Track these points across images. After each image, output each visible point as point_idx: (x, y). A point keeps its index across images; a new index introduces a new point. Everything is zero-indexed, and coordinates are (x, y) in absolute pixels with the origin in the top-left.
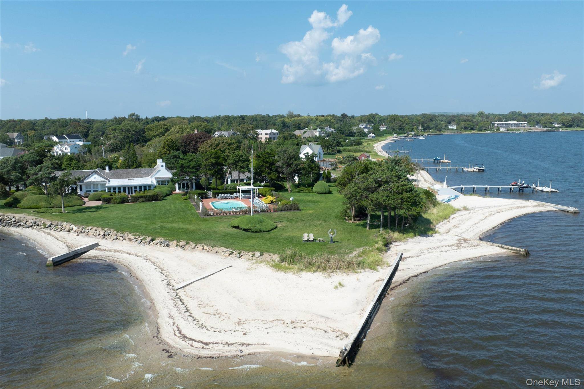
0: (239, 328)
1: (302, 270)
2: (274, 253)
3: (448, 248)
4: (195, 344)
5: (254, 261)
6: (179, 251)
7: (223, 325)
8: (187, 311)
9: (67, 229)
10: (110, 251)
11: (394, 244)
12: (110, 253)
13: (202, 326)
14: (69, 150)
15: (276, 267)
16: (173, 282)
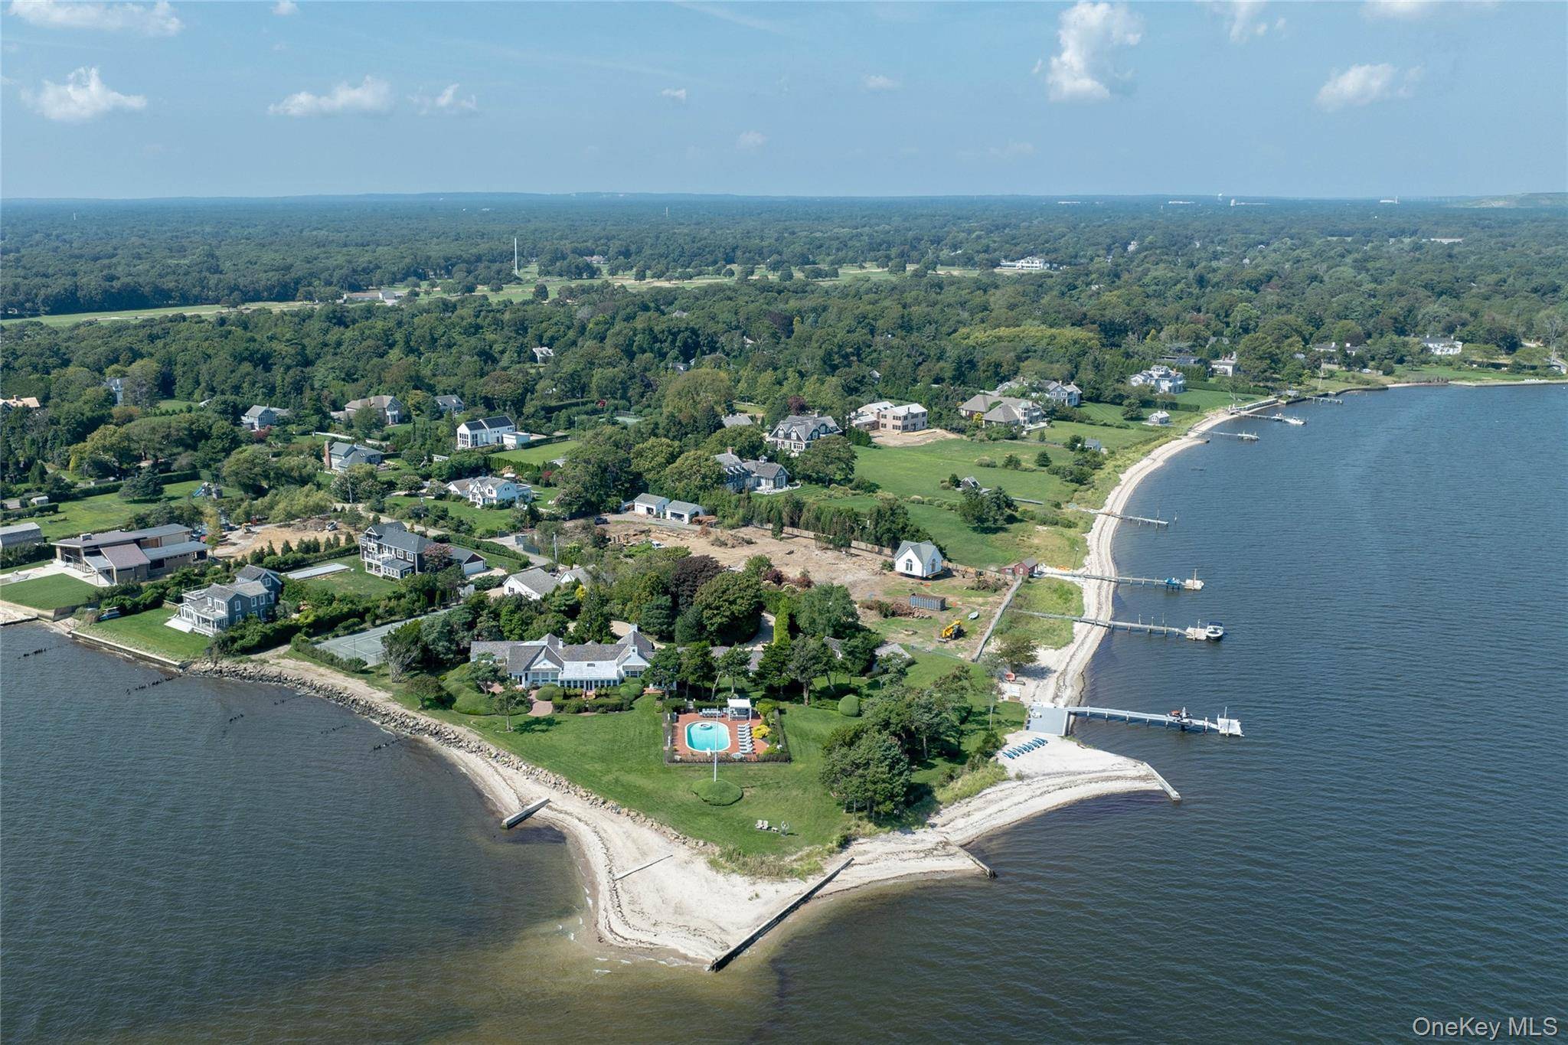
0: (653, 929)
1: (734, 871)
2: (717, 845)
3: (913, 855)
4: (618, 938)
5: (695, 852)
6: (628, 824)
7: (645, 925)
8: (619, 906)
9: (515, 766)
10: (561, 812)
11: (861, 840)
12: (561, 815)
13: (627, 923)
14: (495, 495)
15: (713, 864)
16: (614, 870)
